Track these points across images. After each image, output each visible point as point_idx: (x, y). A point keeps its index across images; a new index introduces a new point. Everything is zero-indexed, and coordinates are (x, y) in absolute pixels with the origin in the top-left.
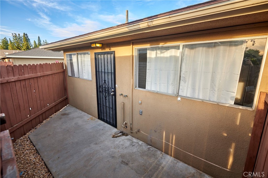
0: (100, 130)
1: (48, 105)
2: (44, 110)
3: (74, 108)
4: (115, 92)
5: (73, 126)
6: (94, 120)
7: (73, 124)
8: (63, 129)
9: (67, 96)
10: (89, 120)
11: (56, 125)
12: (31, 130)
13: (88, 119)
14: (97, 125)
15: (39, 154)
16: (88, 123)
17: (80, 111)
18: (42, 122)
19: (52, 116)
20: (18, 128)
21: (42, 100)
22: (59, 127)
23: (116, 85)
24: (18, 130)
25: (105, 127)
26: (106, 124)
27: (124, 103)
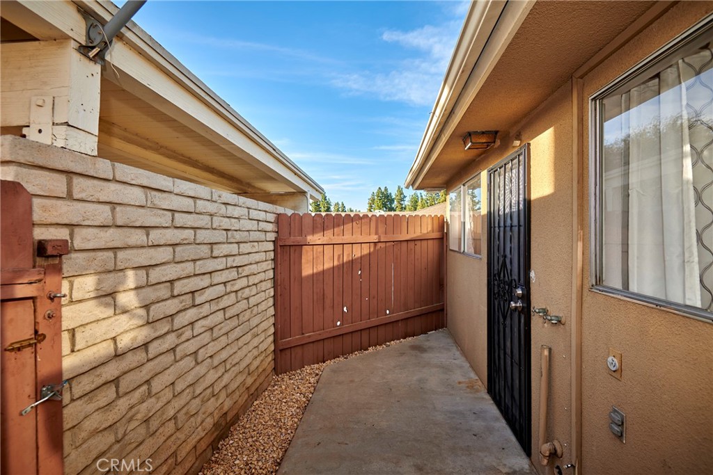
0: (467, 430)
1: (388, 312)
2: (375, 321)
3: (450, 341)
4: (527, 298)
5: (409, 383)
6: (477, 391)
7: (415, 378)
8: (384, 380)
9: (443, 304)
10: (461, 385)
11: (381, 366)
12: (339, 357)
13: (460, 383)
14: (470, 411)
15: (303, 413)
16: (453, 392)
17: (458, 354)
18: (367, 349)
19: (392, 342)
20: (313, 342)
21: (374, 298)
22: (381, 373)
23: (532, 274)
24: (311, 345)
25: (490, 430)
26: (504, 421)
27: (550, 350)
